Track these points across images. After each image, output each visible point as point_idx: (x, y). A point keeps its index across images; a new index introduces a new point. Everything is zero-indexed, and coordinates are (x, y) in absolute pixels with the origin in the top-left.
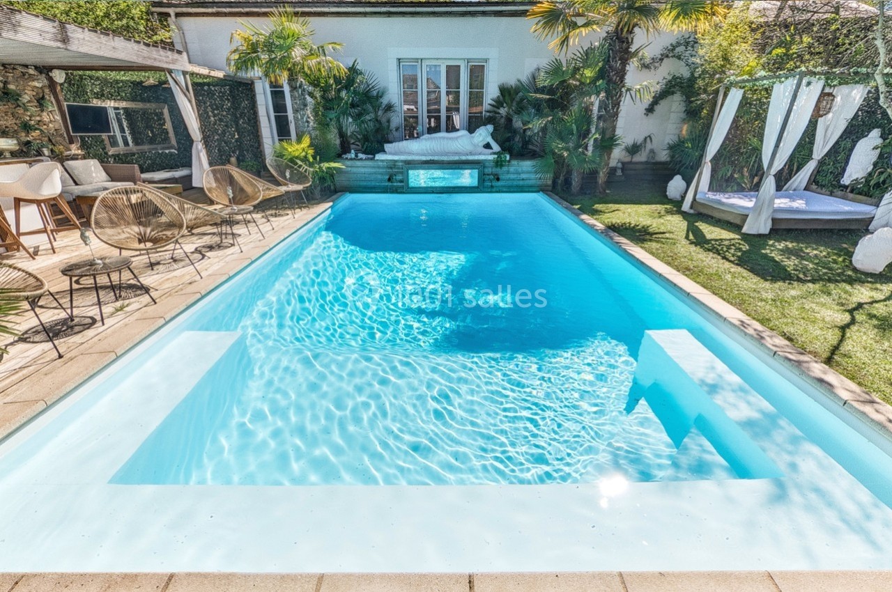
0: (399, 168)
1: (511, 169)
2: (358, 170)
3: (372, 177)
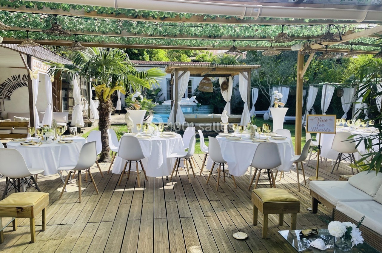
0: (169, 107)
1: (202, 108)
2: (157, 108)
3: (161, 110)
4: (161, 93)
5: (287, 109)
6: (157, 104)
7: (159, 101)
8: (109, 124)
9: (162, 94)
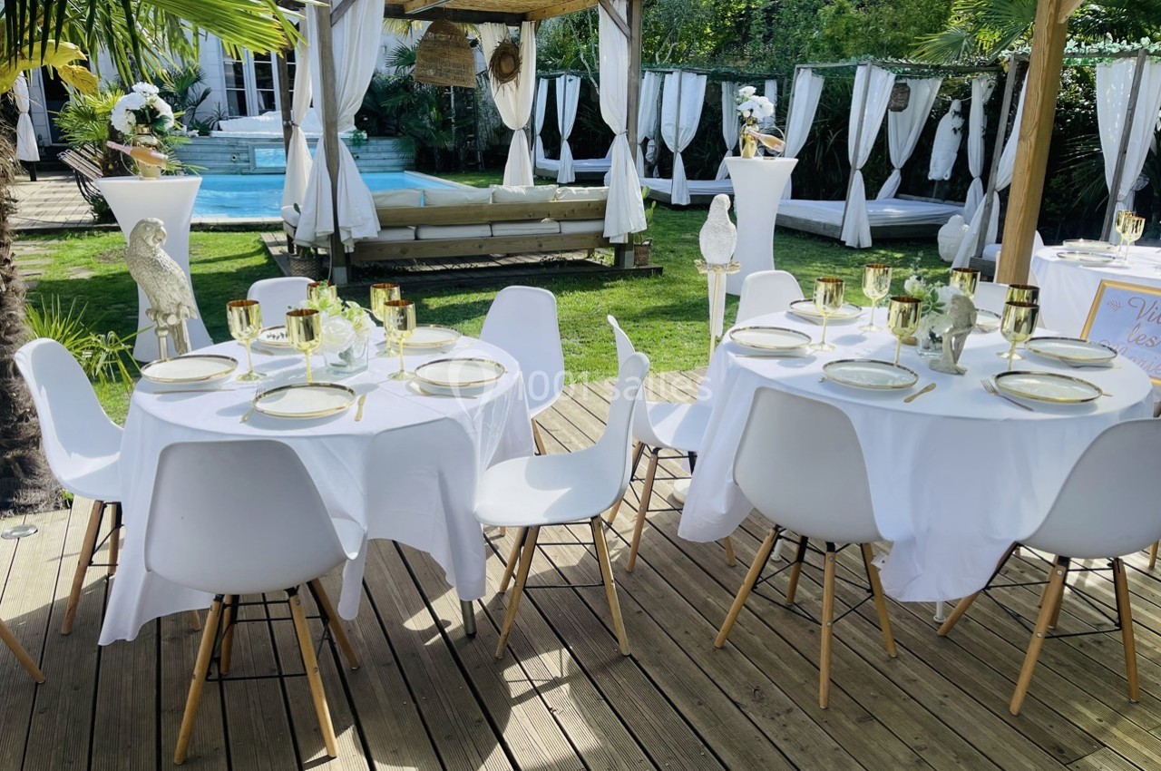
0: (242, 147)
1: (371, 148)
2: (192, 148)
3: (211, 156)
4: (200, 88)
5: (797, 160)
6: (191, 133)
7: (198, 123)
8: (13, 283)
9: (206, 93)
